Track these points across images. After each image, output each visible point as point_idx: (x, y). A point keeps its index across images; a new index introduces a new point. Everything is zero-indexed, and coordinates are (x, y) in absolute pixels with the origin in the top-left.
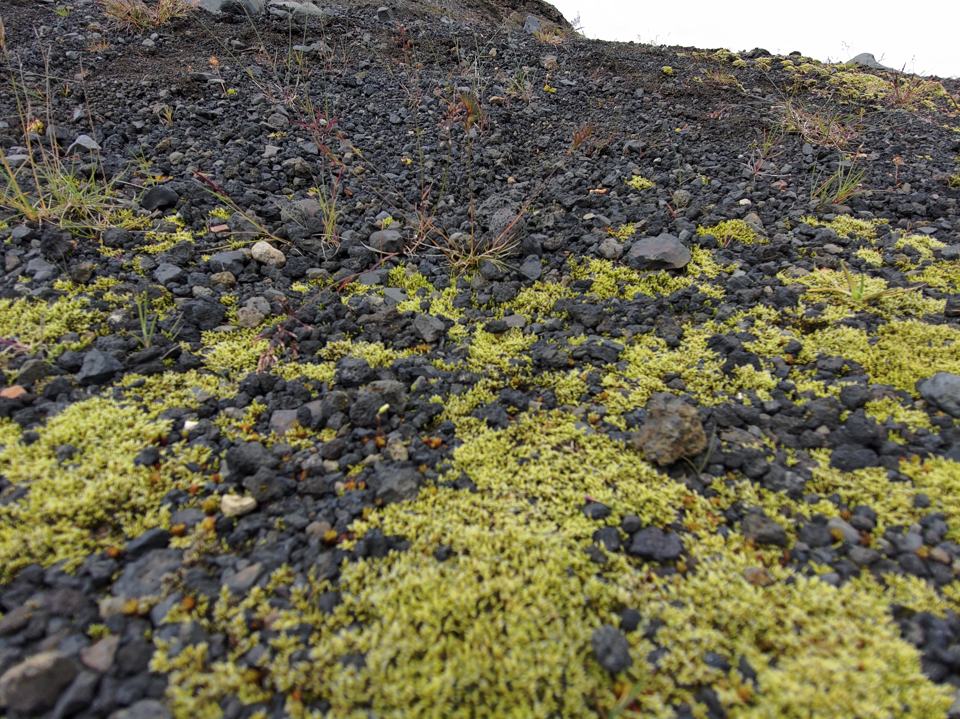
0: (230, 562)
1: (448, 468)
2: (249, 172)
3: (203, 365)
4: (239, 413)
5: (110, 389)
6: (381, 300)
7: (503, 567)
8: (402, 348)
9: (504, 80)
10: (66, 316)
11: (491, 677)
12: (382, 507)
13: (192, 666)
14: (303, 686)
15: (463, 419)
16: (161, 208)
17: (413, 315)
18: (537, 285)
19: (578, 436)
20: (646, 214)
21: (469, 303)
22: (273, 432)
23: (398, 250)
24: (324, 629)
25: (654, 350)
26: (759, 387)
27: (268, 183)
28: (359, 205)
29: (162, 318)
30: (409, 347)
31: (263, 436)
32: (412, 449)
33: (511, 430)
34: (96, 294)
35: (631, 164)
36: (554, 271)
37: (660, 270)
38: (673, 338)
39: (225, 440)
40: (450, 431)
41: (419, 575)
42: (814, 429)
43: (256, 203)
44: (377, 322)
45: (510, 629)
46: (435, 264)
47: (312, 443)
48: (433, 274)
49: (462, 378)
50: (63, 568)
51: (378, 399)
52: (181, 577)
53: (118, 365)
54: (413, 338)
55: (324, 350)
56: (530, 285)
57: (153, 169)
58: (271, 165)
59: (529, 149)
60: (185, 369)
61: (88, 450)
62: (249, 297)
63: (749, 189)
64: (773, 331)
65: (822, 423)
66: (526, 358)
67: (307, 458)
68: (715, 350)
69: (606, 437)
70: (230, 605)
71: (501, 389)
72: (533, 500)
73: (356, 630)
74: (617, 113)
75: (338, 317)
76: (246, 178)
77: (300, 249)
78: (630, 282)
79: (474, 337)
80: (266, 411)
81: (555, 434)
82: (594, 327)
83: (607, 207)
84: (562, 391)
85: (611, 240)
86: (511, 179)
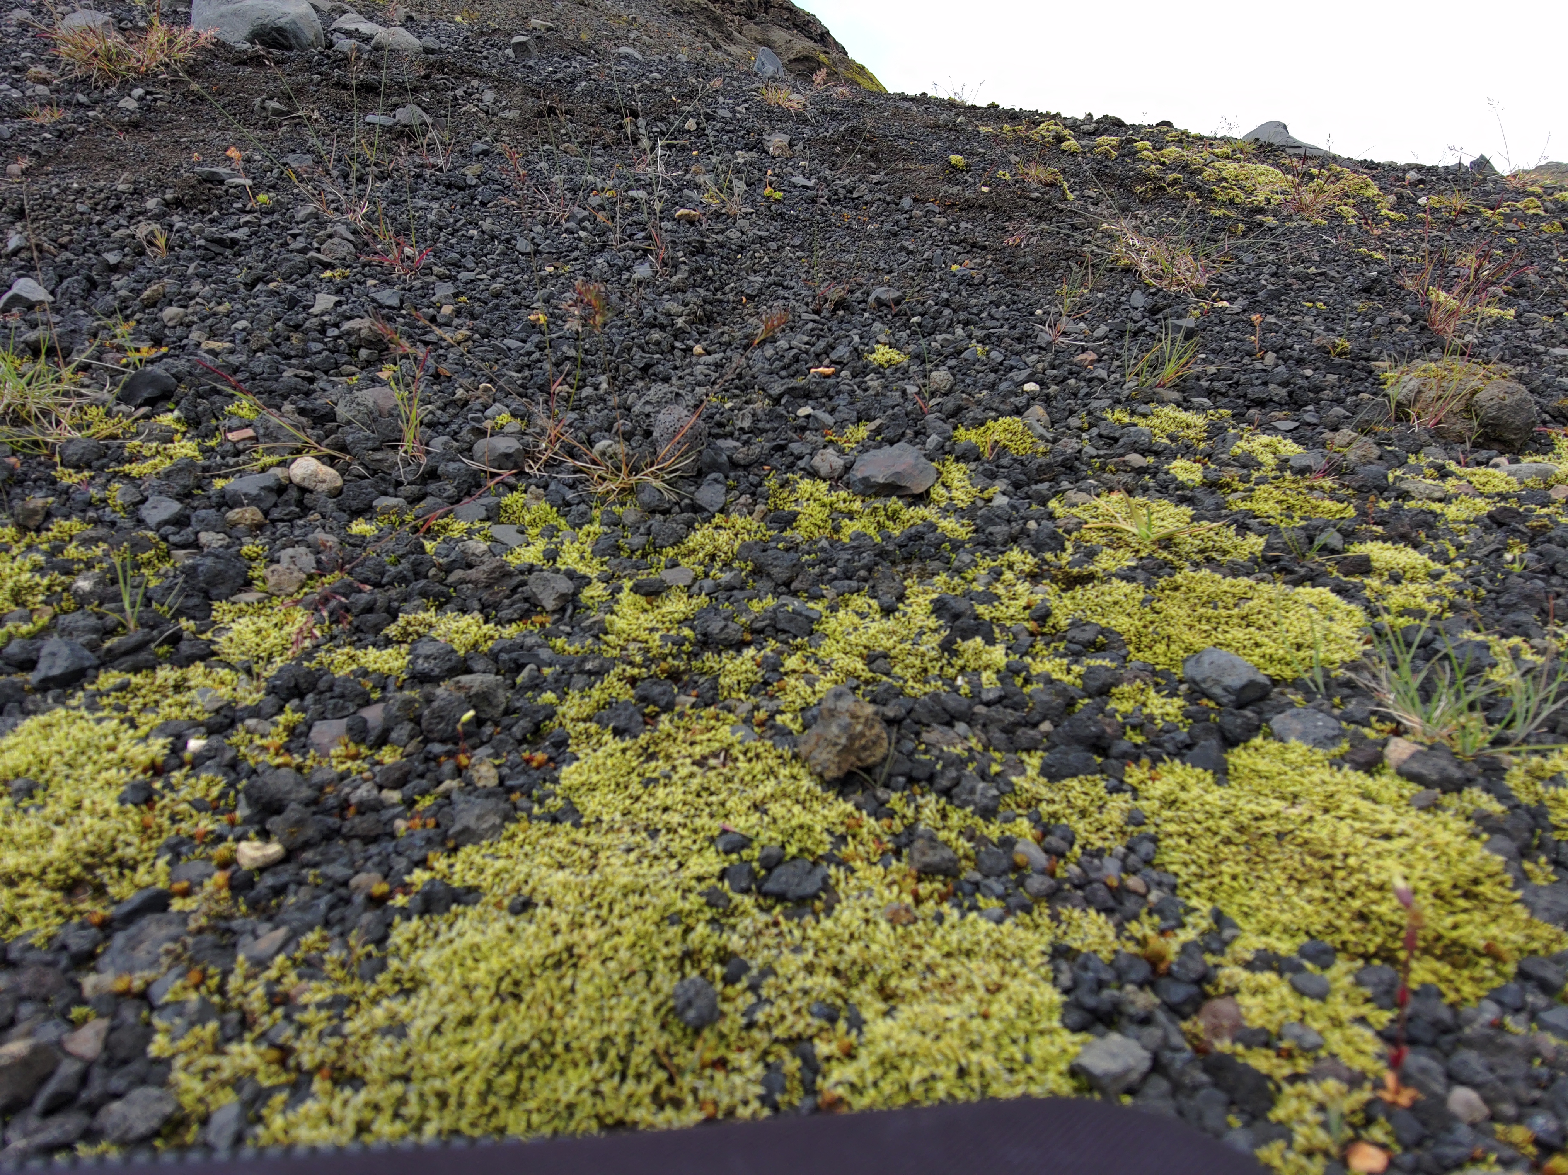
0: (249, 927)
1: (548, 796)
4: (264, 726)
6: (483, 546)
7: (588, 919)
8: (510, 621)
9: (702, 178)
11: (547, 1038)
12: (455, 850)
13: (201, 1048)
14: (334, 1063)
15: (581, 726)
16: (151, 402)
19: (731, 745)
20: (884, 409)
23: (516, 466)
24: (363, 1000)
25: (862, 616)
26: (987, 667)
27: (318, 358)
29: (154, 583)
30: (520, 619)
31: (298, 759)
32: (506, 771)
33: (643, 739)
35: (877, 325)
36: (745, 498)
38: (889, 599)
40: (561, 744)
41: (483, 933)
42: (1035, 725)
43: (298, 392)
44: (475, 583)
45: (578, 987)
46: (572, 486)
47: (366, 766)
48: (568, 504)
49: (589, 666)
50: (31, 941)
51: (462, 702)
52: (185, 947)
53: (89, 659)
54: (527, 605)
55: (393, 627)
56: (708, 520)
57: (136, 335)
59: (731, 297)
60: (188, 661)
61: (53, 784)
63: (1040, 366)
64: (1022, 588)
65: (1044, 719)
66: (685, 632)
68: (939, 617)
69: (769, 743)
70: (247, 978)
72: (654, 833)
73: (402, 999)
74: (870, 236)
75: (418, 575)
76: (283, 349)
77: (366, 467)
78: (850, 514)
79: (617, 602)
80: (304, 722)
81: (701, 743)
82: (787, 584)
83: (831, 398)
84: (728, 680)
85: (828, 451)
86: (697, 349)
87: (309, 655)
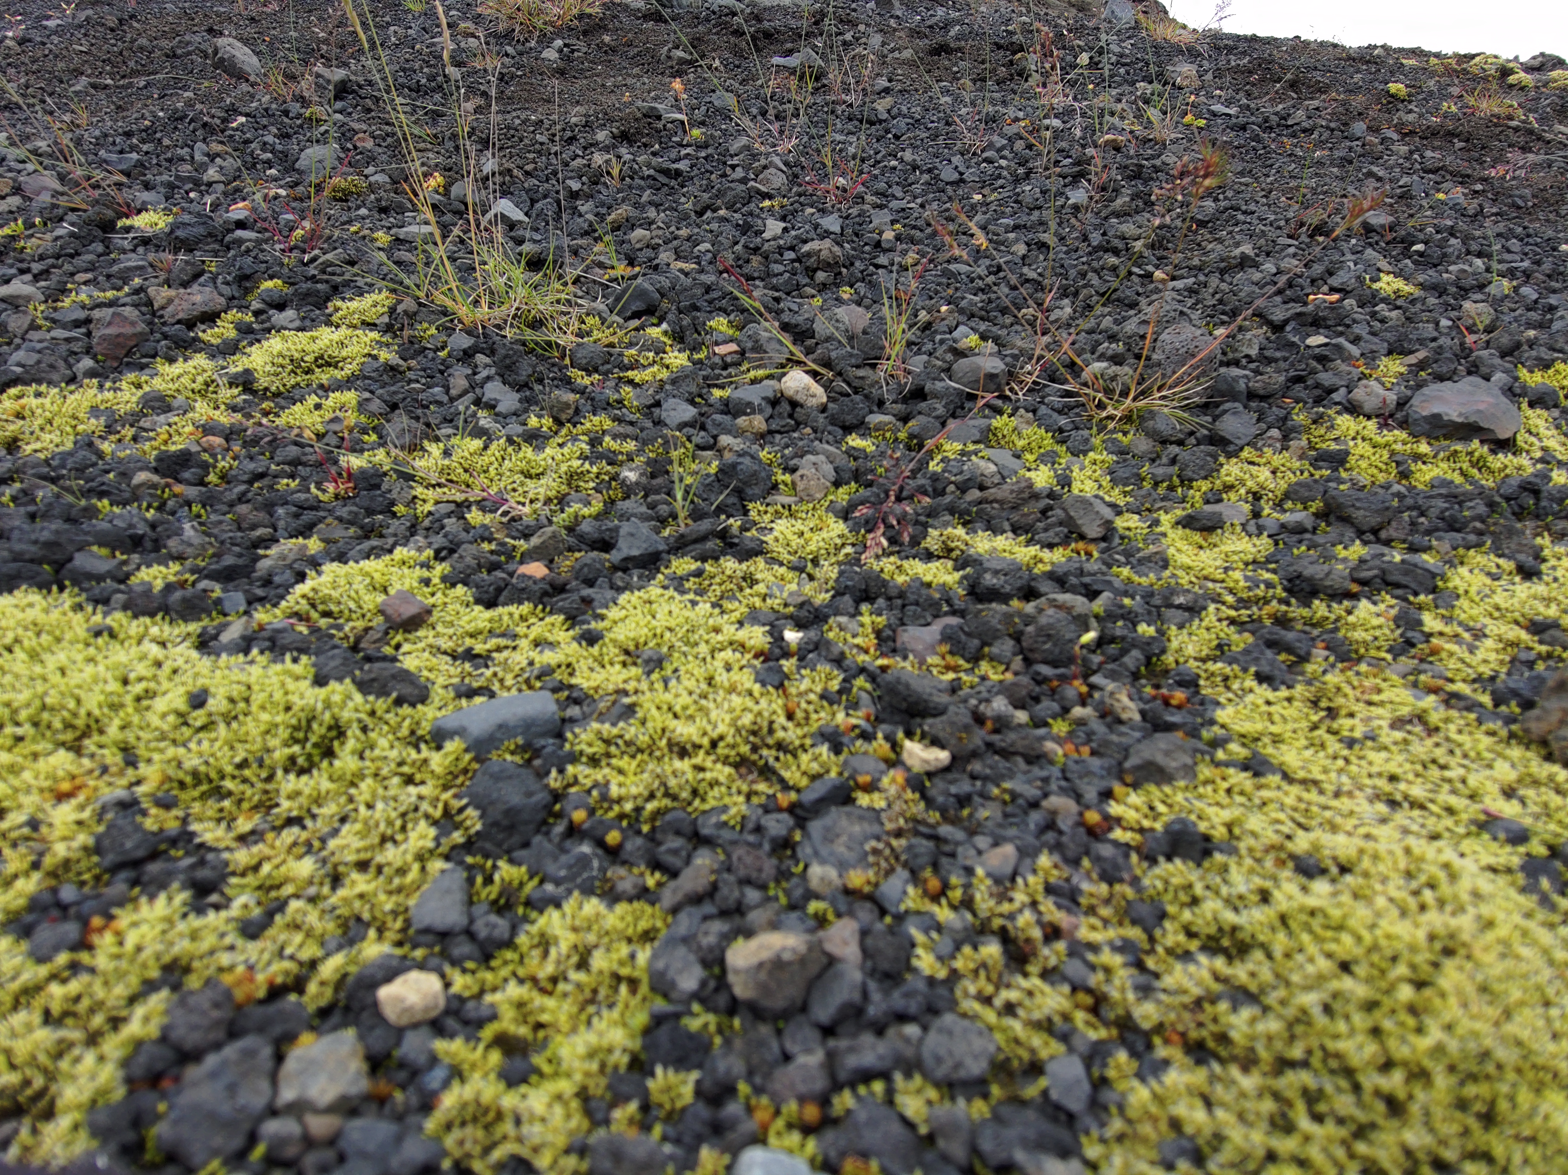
1: (1224, 741)
2: (748, 261)
3: (764, 551)
5: (661, 576)
6: (990, 467)
8: (1051, 546)
10: (563, 468)
12: (1135, 786)
14: (1174, 1026)
15: (1210, 667)
16: (639, 315)
17: (1052, 494)
18: (1248, 453)
19: (1424, 711)
20: (1420, 342)
21: (1137, 480)
22: (910, 657)
23: (998, 388)
25: (1495, 577)
27: (780, 280)
28: (922, 315)
30: (1060, 544)
32: (1142, 705)
33: (1304, 690)
34: (593, 439)
36: (1275, 433)
37: (1470, 440)
38: (1524, 559)
39: (849, 662)
40: (1191, 683)
44: (1001, 502)
48: (1062, 430)
49: (1180, 600)
50: (724, 818)
52: (892, 848)
53: (657, 544)
54: (1065, 531)
55: (930, 541)
56: (1235, 454)
58: (780, 251)
59: (1180, 224)
60: (746, 555)
61: (675, 658)
62: (798, 456)
67: (984, 701)
69: (1468, 716)
70: (998, 898)
72: (1391, 805)
74: (1320, 163)
75: (940, 492)
76: (747, 270)
77: (849, 384)
78: (1418, 457)
79: (1164, 535)
80: (889, 626)
81: (1381, 704)
82: (1375, 532)
83: (1348, 326)
84: (1358, 635)
85: (1373, 383)
86: (1159, 274)
87: (855, 561)
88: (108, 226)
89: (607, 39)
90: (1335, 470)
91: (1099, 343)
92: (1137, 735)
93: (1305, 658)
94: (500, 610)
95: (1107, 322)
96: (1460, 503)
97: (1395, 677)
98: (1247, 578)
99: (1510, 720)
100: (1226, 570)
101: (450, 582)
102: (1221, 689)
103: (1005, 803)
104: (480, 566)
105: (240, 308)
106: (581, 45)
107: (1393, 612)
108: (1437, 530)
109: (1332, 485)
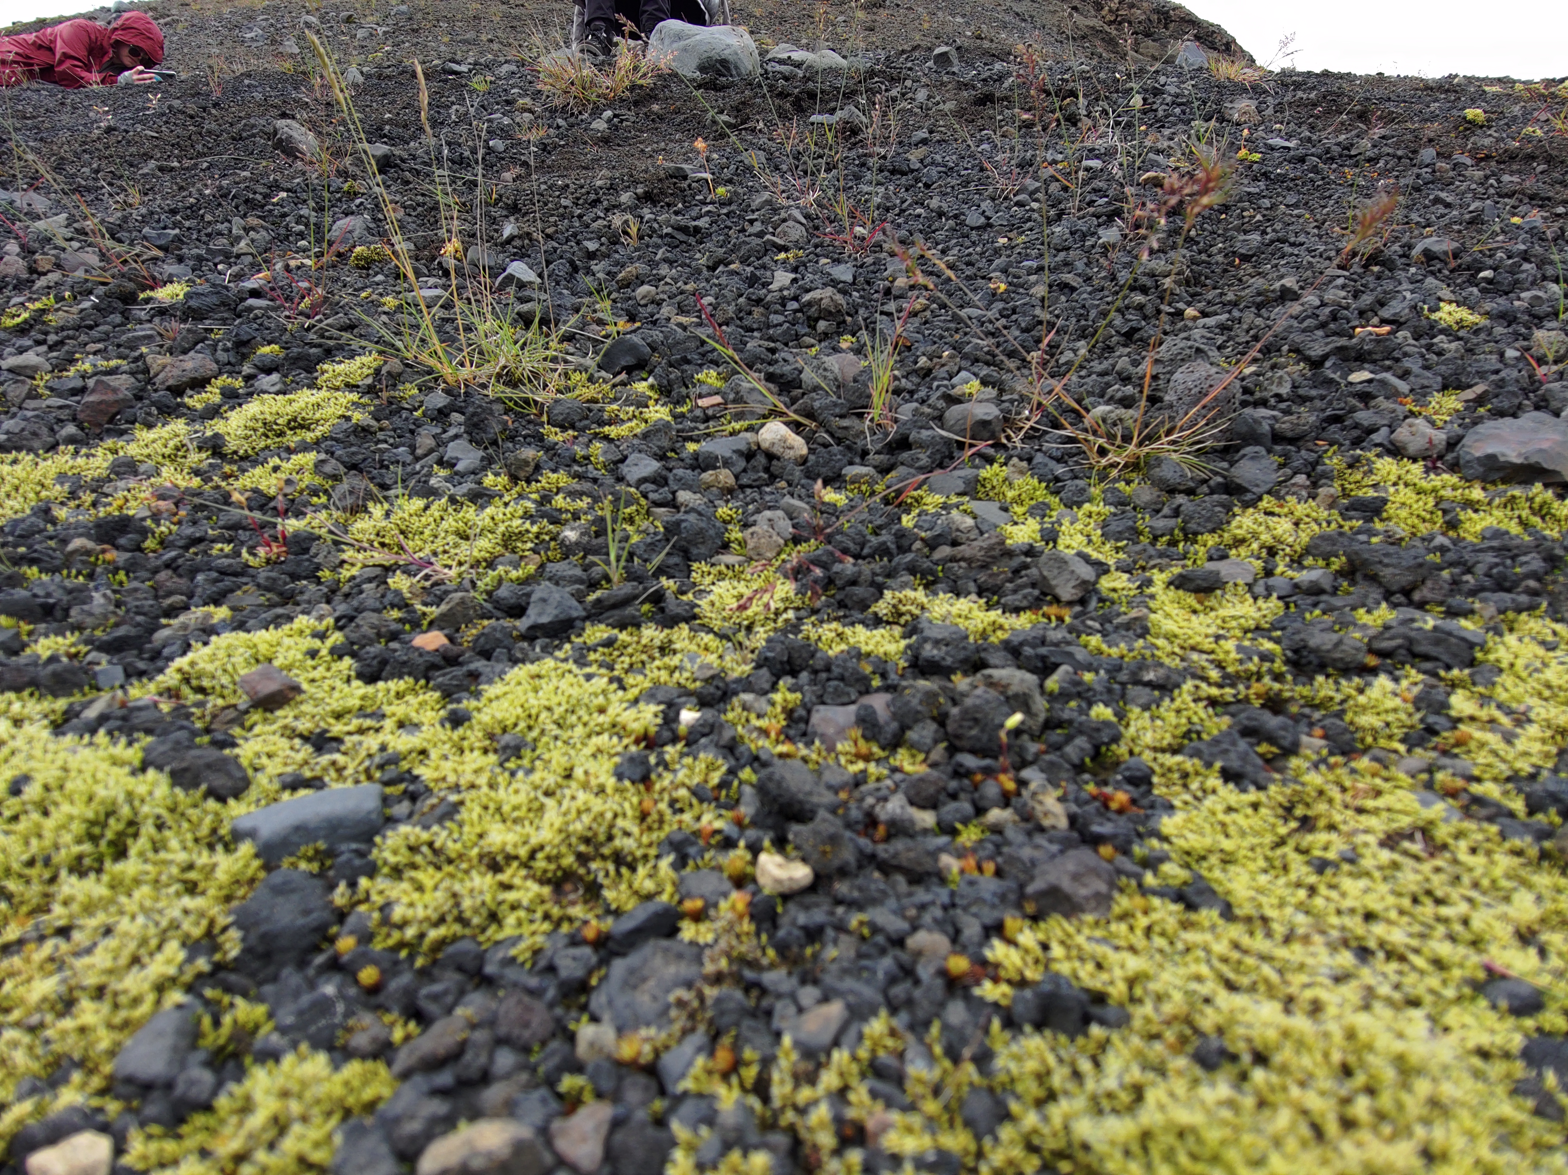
0: (785, 988)
1: (1160, 859)
2: (750, 313)
3: (695, 617)
4: (761, 704)
5: (567, 646)
6: (969, 522)
8: (1019, 610)
9: (1164, 144)
10: (502, 528)
12: (1038, 919)
15: (1168, 760)
16: (627, 370)
17: (1030, 551)
18: (1267, 502)
19: (1430, 823)
20: (1482, 375)
21: (1135, 533)
22: (817, 743)
23: (993, 436)
25: (1549, 646)
27: (779, 330)
28: (923, 361)
29: (635, 539)
30: (1029, 608)
31: (803, 750)
32: (1074, 808)
33: (1278, 793)
34: (543, 497)
35: (1430, 281)
36: (1301, 479)
37: (1531, 483)
39: (742, 749)
40: (1142, 780)
43: (763, 361)
44: (968, 561)
46: (1061, 460)
47: (885, 771)
48: (1058, 479)
49: (1148, 676)
50: (513, 952)
51: (1002, 704)
53: (576, 610)
54: (1036, 592)
55: (881, 604)
56: (1252, 504)
57: (614, 311)
58: (783, 301)
59: (1220, 258)
60: (672, 622)
61: (540, 744)
62: (758, 511)
66: (1268, 645)
67: (885, 799)
69: (1490, 828)
70: (799, 1080)
71: (1228, 704)
72: (1363, 954)
75: (903, 549)
76: (747, 321)
77: (832, 435)
78: (1469, 504)
79: (1152, 597)
80: (804, 704)
81: (1376, 812)
82: (1407, 592)
83: (1397, 360)
84: (1366, 720)
85: (1419, 421)
86: (1190, 312)
87: (795, 627)
88: (129, 299)
89: (655, 107)
90: (1371, 520)
91: (1109, 385)
92: (1055, 848)
93: (1292, 750)
94: (381, 684)
95: (1123, 363)
96: (1513, 558)
97: (1402, 775)
98: (1240, 649)
99: (1543, 834)
100: (1218, 638)
101: (337, 653)
102: (1177, 788)
103: (863, 938)
104: (379, 635)
105: (230, 374)
106: (630, 115)
107: (1416, 690)
108: (1483, 589)
109: (1363, 538)
